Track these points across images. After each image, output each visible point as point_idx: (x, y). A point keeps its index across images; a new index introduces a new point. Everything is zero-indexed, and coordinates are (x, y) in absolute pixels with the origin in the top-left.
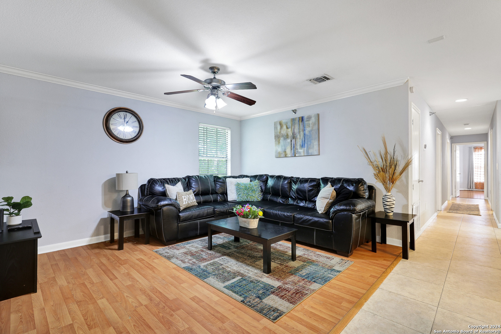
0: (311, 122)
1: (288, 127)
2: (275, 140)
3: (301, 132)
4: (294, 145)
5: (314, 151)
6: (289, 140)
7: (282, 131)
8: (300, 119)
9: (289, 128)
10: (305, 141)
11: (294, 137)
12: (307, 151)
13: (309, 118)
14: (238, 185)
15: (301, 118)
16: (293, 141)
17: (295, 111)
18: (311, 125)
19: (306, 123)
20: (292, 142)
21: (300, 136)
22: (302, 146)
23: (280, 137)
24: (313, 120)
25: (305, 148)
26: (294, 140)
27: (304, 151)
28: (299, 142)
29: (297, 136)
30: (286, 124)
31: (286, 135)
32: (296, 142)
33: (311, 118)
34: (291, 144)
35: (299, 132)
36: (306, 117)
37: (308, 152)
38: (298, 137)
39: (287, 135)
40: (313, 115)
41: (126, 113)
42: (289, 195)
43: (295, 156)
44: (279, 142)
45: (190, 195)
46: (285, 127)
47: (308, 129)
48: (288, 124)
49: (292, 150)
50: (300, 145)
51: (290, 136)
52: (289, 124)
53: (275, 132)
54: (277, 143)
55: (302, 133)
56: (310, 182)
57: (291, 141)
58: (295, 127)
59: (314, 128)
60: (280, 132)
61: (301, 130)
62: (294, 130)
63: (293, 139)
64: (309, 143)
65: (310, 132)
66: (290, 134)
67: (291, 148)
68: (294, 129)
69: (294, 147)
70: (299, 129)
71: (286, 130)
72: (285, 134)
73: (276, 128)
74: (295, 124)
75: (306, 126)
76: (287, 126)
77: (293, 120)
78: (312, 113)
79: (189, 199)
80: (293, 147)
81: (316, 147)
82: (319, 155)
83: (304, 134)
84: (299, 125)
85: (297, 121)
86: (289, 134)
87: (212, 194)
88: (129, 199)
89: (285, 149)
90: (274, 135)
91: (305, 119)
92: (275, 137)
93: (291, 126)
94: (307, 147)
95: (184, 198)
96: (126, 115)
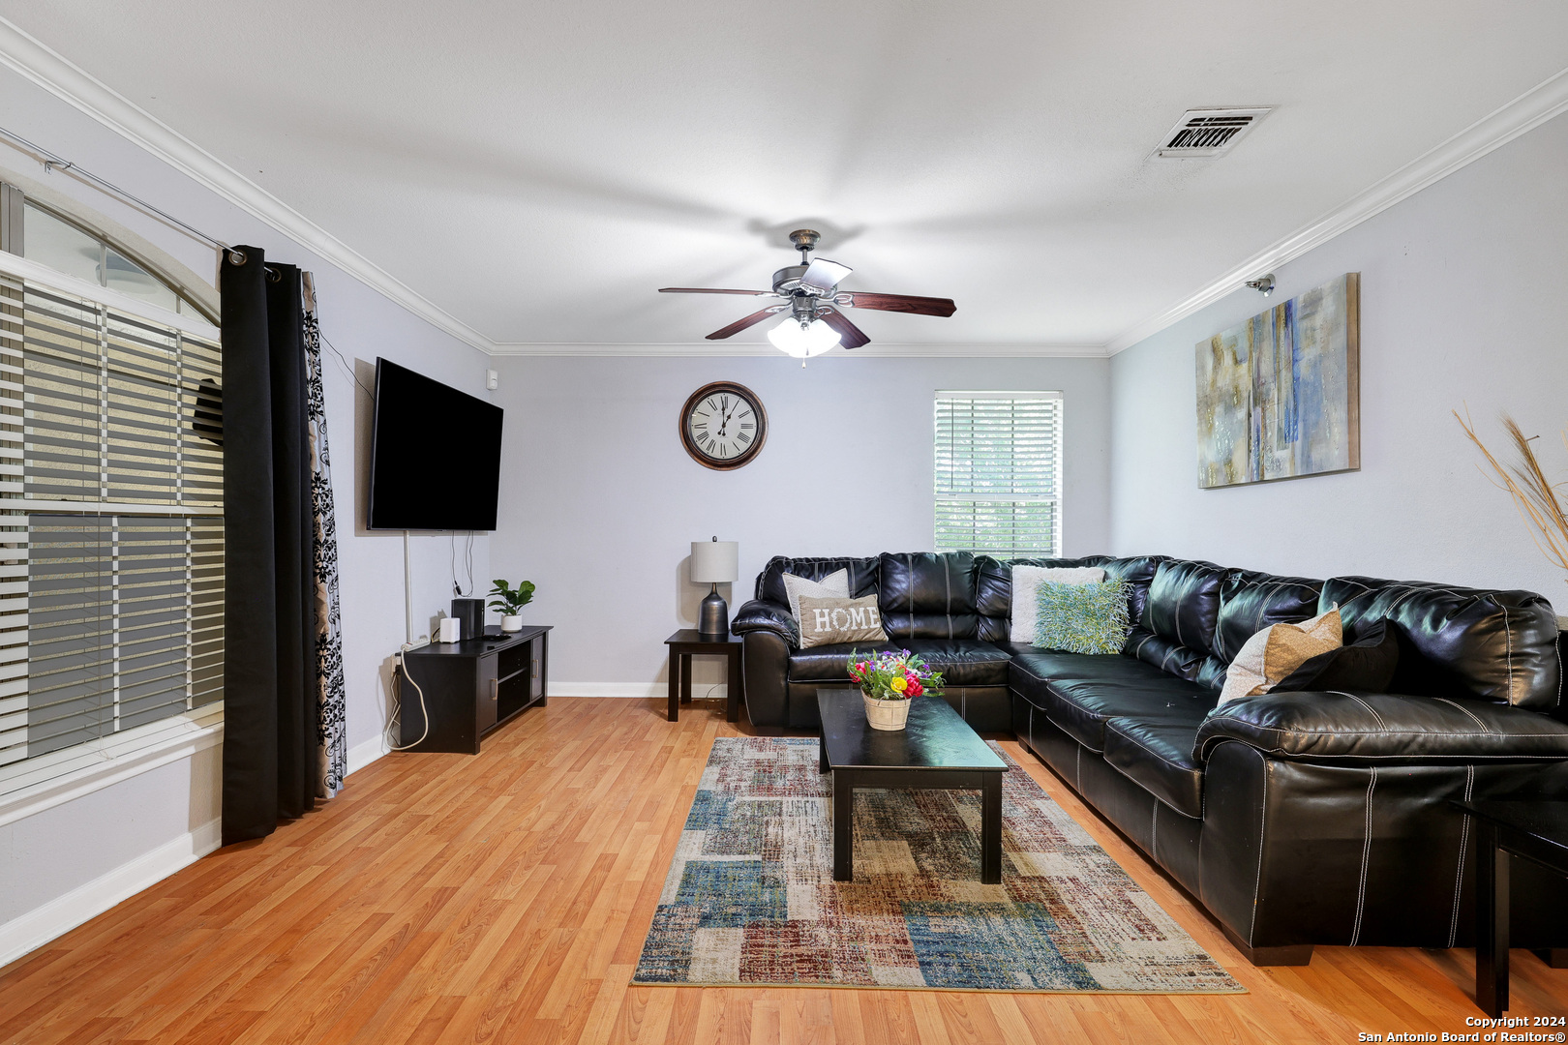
0: (1318, 320)
1: (1239, 359)
2: (1200, 419)
3: (1284, 373)
4: (1258, 431)
5: (1334, 452)
6: (1241, 414)
7: (1219, 377)
8: (1278, 316)
9: (1241, 361)
10: (1296, 409)
11: (1259, 398)
12: (1303, 455)
13: (1314, 301)
14: (1045, 589)
15: (1283, 309)
16: (1257, 412)
17: (1264, 284)
18: (1319, 335)
19: (1301, 326)
20: (1252, 419)
21: (1279, 390)
22: (1286, 437)
23: (1212, 404)
24: (1330, 307)
25: (1298, 443)
26: (1259, 409)
27: (1293, 455)
28: (1275, 415)
29: (1269, 390)
30: (1233, 343)
31: (1232, 390)
32: (1264, 417)
33: (1321, 299)
34: (1249, 429)
35: (1277, 372)
36: (1301, 299)
37: (1307, 460)
38: (1274, 394)
39: (1237, 391)
40: (1329, 285)
41: (727, 394)
42: (1207, 644)
43: (1263, 481)
44: (1211, 427)
45: (852, 610)
46: (1228, 360)
47: (1308, 354)
48: (1240, 345)
49: (1252, 454)
50: (1280, 429)
51: (1245, 395)
52: (1243, 345)
53: (1198, 386)
54: (1204, 428)
55: (1286, 376)
56: (1277, 595)
57: (1250, 415)
58: (1261, 353)
59: (1331, 347)
60: (1214, 382)
61: (1283, 364)
62: (1258, 367)
63: (1255, 405)
64: (1312, 417)
65: (1315, 365)
66: (1246, 385)
67: (1249, 445)
68: (1259, 361)
69: (1258, 441)
70: (1276, 359)
71: (1231, 370)
72: (1228, 391)
73: (1200, 368)
74: (1261, 341)
75: (1302, 343)
76: (1234, 354)
77: (1256, 323)
78: (1327, 277)
79: (842, 621)
80: (1255, 439)
81: (1338, 434)
82: (1353, 469)
83: (1295, 379)
84: (1277, 340)
85: (1268, 328)
86: (1241, 388)
87: (955, 613)
88: (716, 604)
89: (1230, 453)
90: (1195, 397)
91: (1297, 314)
92: (1198, 405)
93: (1247, 350)
94: (1305, 435)
95: (818, 616)
96: (726, 398)
